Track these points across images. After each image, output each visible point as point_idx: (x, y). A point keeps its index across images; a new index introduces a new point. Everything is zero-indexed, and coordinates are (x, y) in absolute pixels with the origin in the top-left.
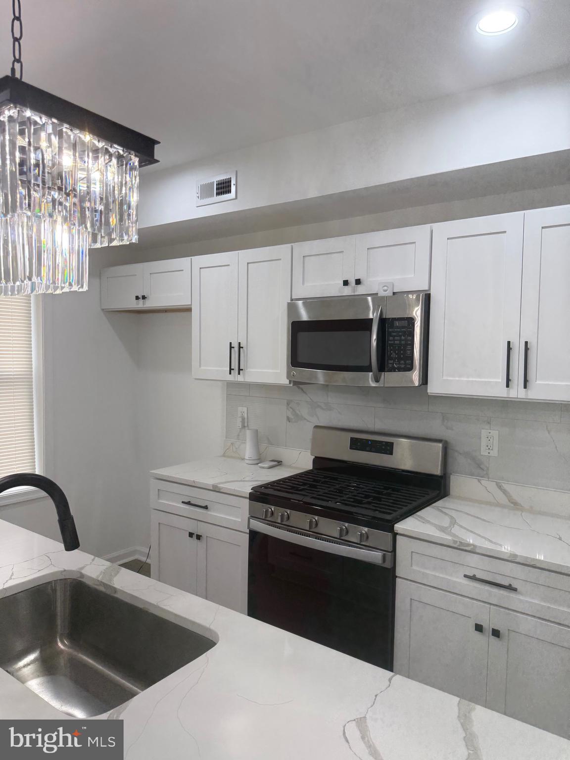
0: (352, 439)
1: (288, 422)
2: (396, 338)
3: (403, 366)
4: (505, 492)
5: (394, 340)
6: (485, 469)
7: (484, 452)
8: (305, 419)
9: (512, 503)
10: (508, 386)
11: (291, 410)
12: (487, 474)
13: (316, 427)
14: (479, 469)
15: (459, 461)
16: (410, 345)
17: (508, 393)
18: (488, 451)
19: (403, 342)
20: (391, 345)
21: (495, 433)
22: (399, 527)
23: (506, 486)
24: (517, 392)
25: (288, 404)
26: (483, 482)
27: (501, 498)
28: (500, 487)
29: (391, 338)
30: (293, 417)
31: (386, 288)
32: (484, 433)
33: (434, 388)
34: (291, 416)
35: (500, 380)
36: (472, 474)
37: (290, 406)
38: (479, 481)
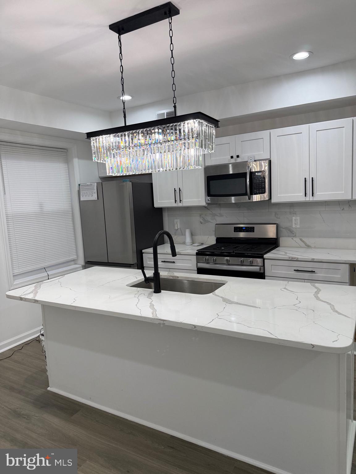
0: (234, 227)
1: (201, 224)
2: (257, 180)
3: (261, 192)
4: (303, 241)
5: (256, 181)
6: (295, 233)
7: (294, 226)
8: (210, 222)
9: (307, 246)
10: (305, 196)
11: (202, 218)
12: (296, 235)
13: (216, 224)
14: (292, 233)
15: (283, 232)
16: (263, 182)
17: (306, 199)
18: (296, 226)
19: (261, 182)
20: (255, 183)
21: (298, 218)
22: (266, 256)
23: (304, 239)
24: (309, 198)
25: (200, 216)
26: (294, 239)
27: (302, 244)
28: (301, 240)
29: (255, 180)
30: (203, 222)
31: (251, 158)
32: (294, 218)
33: (274, 200)
34: (202, 221)
35: (302, 194)
36: (289, 236)
37: (201, 216)
38: (292, 239)
